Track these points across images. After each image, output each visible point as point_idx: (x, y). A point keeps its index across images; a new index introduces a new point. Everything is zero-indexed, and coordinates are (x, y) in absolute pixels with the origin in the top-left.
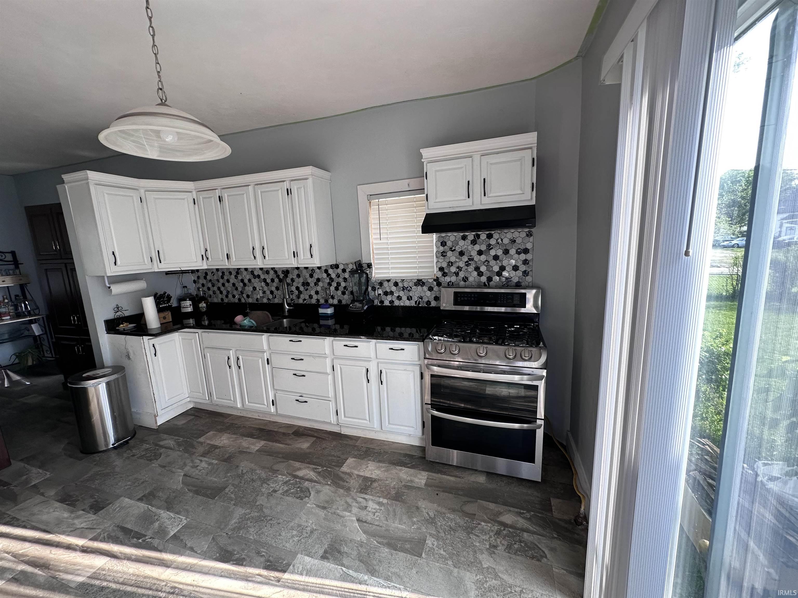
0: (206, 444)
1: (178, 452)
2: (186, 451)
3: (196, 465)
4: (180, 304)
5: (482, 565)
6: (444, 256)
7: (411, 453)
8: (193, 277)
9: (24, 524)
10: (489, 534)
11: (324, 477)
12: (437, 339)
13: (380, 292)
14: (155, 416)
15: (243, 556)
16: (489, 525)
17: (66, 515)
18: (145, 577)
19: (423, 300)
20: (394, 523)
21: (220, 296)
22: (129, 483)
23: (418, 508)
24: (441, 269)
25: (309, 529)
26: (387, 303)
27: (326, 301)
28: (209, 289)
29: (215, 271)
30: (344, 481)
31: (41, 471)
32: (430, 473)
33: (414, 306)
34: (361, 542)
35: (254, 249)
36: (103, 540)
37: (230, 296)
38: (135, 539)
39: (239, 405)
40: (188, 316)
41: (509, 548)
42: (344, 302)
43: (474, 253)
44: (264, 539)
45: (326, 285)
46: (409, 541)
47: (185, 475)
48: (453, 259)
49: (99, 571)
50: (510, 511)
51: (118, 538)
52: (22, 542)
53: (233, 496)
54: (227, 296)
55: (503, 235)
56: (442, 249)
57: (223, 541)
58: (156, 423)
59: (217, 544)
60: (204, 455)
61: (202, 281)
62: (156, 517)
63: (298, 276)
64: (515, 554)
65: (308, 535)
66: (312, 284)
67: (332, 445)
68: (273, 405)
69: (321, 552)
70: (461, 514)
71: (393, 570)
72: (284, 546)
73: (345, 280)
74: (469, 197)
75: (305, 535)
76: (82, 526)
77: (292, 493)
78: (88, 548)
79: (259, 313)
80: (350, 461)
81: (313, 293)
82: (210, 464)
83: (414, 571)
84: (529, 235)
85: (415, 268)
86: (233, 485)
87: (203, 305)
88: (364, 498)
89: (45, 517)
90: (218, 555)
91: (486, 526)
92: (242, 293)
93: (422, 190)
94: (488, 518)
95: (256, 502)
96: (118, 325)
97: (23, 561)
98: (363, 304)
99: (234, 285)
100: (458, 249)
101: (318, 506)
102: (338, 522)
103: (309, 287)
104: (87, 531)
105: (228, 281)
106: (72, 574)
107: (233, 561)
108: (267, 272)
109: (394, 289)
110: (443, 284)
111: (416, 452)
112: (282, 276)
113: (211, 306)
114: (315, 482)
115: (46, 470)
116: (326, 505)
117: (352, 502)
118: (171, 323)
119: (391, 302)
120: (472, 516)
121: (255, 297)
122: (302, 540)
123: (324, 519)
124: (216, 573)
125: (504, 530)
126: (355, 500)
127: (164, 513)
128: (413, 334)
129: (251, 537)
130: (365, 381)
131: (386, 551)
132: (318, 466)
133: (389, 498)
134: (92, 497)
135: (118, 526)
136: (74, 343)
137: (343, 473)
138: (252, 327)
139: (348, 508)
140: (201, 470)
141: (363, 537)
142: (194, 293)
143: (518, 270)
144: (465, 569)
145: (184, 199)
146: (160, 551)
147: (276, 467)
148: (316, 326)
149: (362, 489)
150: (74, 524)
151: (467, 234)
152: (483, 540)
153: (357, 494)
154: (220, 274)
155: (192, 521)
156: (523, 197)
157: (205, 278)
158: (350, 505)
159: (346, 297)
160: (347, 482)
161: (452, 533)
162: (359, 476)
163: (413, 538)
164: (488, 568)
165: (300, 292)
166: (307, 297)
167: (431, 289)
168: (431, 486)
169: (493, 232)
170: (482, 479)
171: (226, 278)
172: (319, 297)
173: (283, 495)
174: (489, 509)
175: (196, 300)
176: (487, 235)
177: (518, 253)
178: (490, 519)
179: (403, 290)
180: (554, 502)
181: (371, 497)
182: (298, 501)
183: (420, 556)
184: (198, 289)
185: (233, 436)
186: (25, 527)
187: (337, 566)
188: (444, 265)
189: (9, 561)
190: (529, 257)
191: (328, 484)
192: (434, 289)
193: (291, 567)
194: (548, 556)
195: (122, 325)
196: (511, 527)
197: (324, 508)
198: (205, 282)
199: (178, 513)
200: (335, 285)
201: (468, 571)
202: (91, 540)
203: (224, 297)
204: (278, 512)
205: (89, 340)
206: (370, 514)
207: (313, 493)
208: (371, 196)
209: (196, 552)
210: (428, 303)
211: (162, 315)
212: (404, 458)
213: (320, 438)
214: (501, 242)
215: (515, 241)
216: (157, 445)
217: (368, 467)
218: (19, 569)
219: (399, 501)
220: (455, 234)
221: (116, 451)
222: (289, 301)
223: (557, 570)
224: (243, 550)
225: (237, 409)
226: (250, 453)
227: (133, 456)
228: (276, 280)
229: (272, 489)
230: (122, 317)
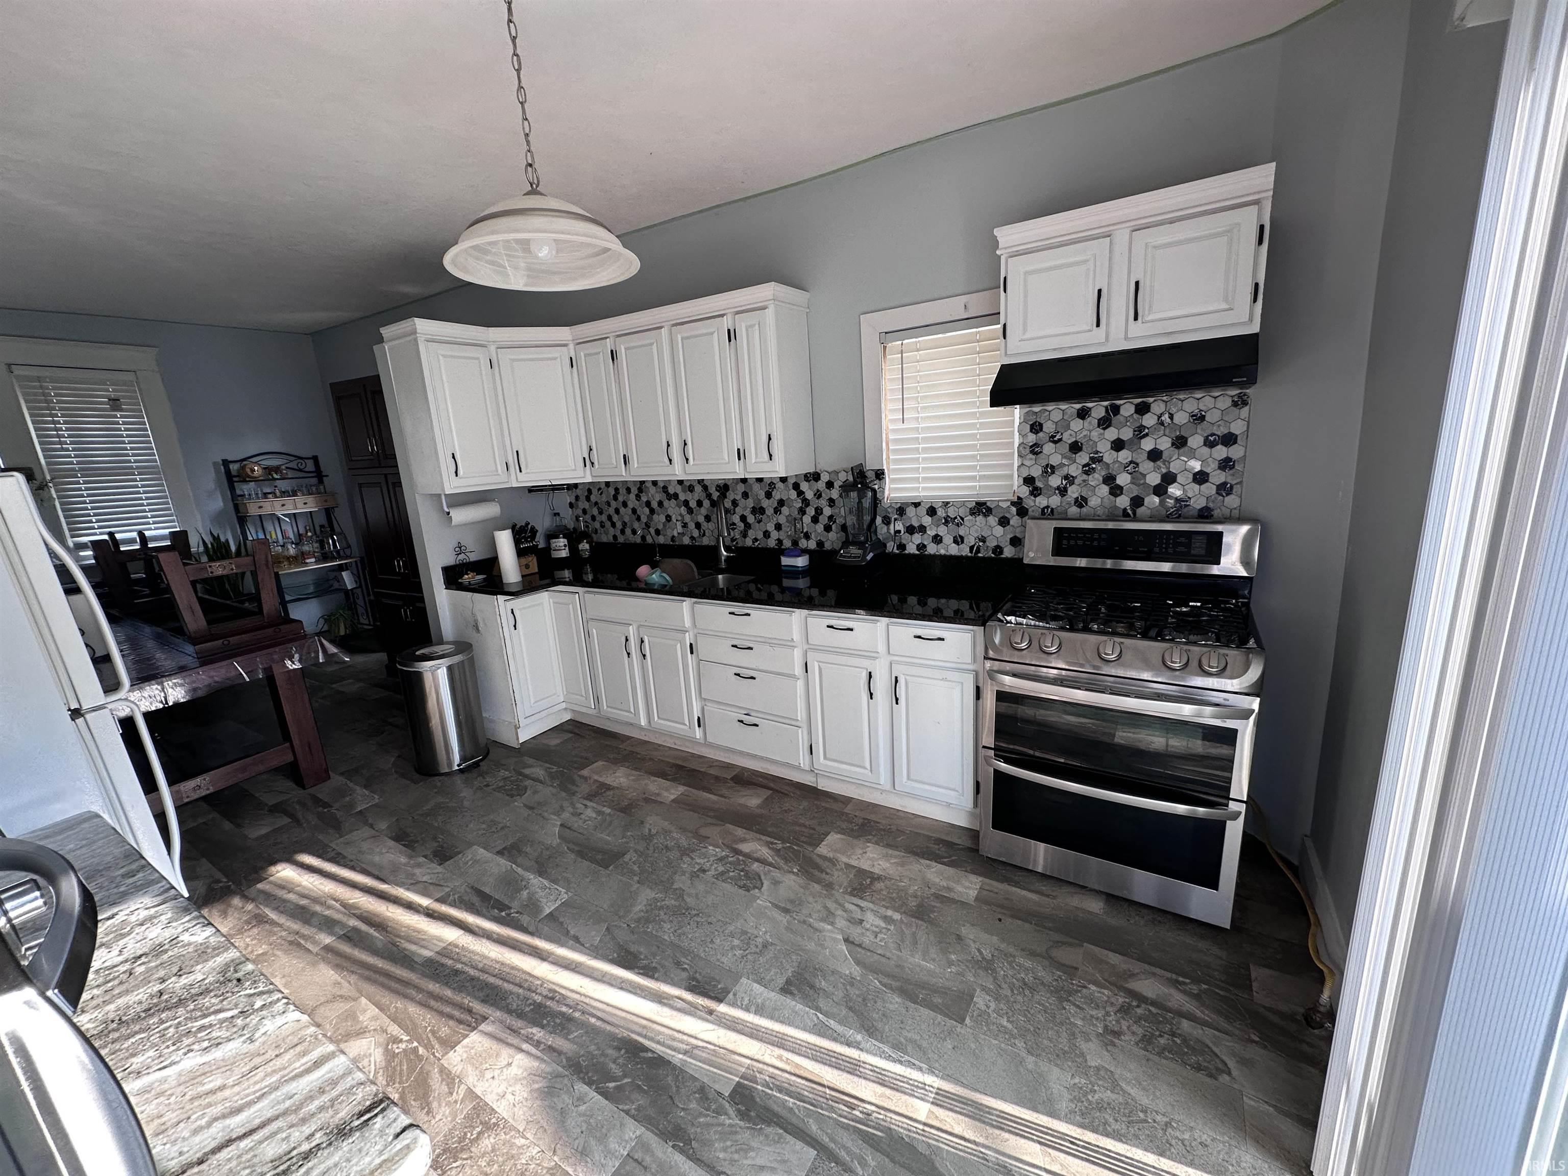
0: (592, 781)
1: (551, 788)
2: (563, 787)
3: (579, 811)
4: (549, 544)
5: (1086, 1061)
6: (1036, 454)
7: (949, 839)
8: (568, 498)
9: (352, 864)
10: (1105, 1008)
11: (786, 860)
12: (1013, 621)
13: (899, 526)
14: (517, 727)
15: (654, 965)
16: (1106, 992)
17: (403, 860)
18: (513, 968)
19: (988, 543)
20: (912, 956)
21: (612, 531)
22: (484, 826)
23: (959, 938)
24: (1029, 481)
25: (759, 940)
26: (911, 549)
27: (795, 543)
28: (593, 518)
29: (603, 486)
30: (822, 871)
31: (367, 792)
32: (987, 881)
33: (967, 557)
34: (852, 978)
35: (668, 445)
36: (453, 905)
37: (628, 531)
38: (496, 911)
39: (643, 722)
40: (562, 563)
41: (1146, 1041)
42: (828, 546)
43: (1104, 448)
44: (685, 944)
45: (795, 513)
46: (943, 992)
47: (562, 825)
48: (1055, 460)
49: (450, 947)
50: (1154, 974)
51: (473, 904)
52: (351, 889)
53: (635, 868)
54: (623, 532)
55: (1176, 406)
56: (1032, 438)
57: (622, 935)
58: (518, 739)
59: (614, 938)
60: (590, 797)
61: (583, 504)
62: (524, 883)
63: (745, 495)
64: (1159, 1054)
65: (758, 950)
66: (770, 511)
67: (801, 807)
68: (699, 726)
69: (781, 981)
70: (1046, 963)
71: (909, 1035)
72: (718, 960)
73: (831, 502)
74: (1098, 325)
75: (754, 949)
76: (424, 879)
77: (731, 878)
78: (434, 911)
79: (676, 561)
80: (833, 838)
81: (771, 527)
82: (599, 813)
83: (949, 1045)
84: (1240, 402)
85: (973, 478)
86: (636, 851)
87: (584, 546)
88: (857, 906)
89: (377, 859)
90: (615, 955)
91: (1099, 992)
92: (648, 526)
93: (993, 316)
94: (1105, 980)
95: (673, 883)
96: (461, 577)
97: (354, 914)
98: (865, 549)
99: (634, 511)
100: (1068, 438)
101: (776, 906)
102: (810, 938)
103: (764, 517)
104: (431, 887)
105: (625, 504)
106: (416, 944)
107: (637, 967)
108: (691, 489)
109: (927, 520)
110: (1030, 513)
111: (960, 838)
112: (715, 495)
113: (597, 548)
114: (770, 865)
115: (372, 792)
116: (789, 906)
117: (836, 909)
118: (537, 576)
119: (922, 547)
120: (1071, 970)
121: (669, 533)
122: (749, 957)
123: (787, 928)
124: (614, 983)
125: (1138, 1006)
126: (842, 906)
127: (535, 878)
128: (962, 612)
129: (666, 937)
130: (865, 696)
131: (895, 1002)
132: (775, 839)
133: (905, 912)
134: (435, 839)
135: (472, 887)
136: (400, 603)
137: (819, 856)
138: (666, 586)
139: (829, 917)
140: (585, 821)
141: (856, 971)
142: (571, 525)
143: (1207, 481)
144: (1051, 1061)
145: (555, 359)
146: (532, 934)
147: (704, 831)
148: (775, 589)
149: (854, 889)
150: (414, 875)
151: (1090, 405)
152: (1092, 1016)
153: (846, 896)
154: (612, 491)
155: (575, 897)
156: (1230, 318)
157: (588, 499)
158: (833, 914)
159: (832, 535)
160: (827, 874)
161: (1027, 992)
162: (848, 866)
163: (949, 989)
164: (1098, 1069)
165: (748, 526)
166: (760, 535)
167: (1004, 522)
168: (987, 903)
169: (1151, 400)
170: (1095, 906)
171: (621, 498)
172: (782, 535)
173: (717, 879)
174: (1108, 963)
175: (574, 537)
176: (1137, 406)
177: (1210, 443)
178: (1109, 983)
179: (946, 523)
180: (1257, 972)
181: (871, 905)
182: (742, 892)
183: (962, 1021)
184: (577, 518)
185: (634, 772)
186: (353, 868)
187: (807, 1009)
188: (1036, 472)
189: (338, 911)
190: (1235, 452)
191: (793, 873)
192: (1011, 522)
193: (731, 996)
194: (1235, 1073)
195: (466, 576)
196: (1153, 1003)
197: (786, 911)
198: (586, 505)
199: (554, 881)
200: (813, 513)
201: (1057, 1065)
202: (437, 900)
203: (618, 533)
204: (708, 906)
205: (422, 600)
206: (868, 933)
207: (766, 884)
208: (887, 335)
209: (583, 945)
210: (998, 549)
211: (524, 561)
212: (937, 847)
213: (777, 791)
214: (1168, 420)
215: (1202, 418)
216: (521, 774)
217: (865, 853)
218: (351, 925)
219: (922, 920)
220: (1064, 406)
221: (464, 776)
222: (728, 543)
223: (1252, 1103)
224: (654, 955)
225: (641, 728)
226: (661, 802)
227: (487, 786)
228: (706, 503)
229: (697, 867)
230: (466, 563)
